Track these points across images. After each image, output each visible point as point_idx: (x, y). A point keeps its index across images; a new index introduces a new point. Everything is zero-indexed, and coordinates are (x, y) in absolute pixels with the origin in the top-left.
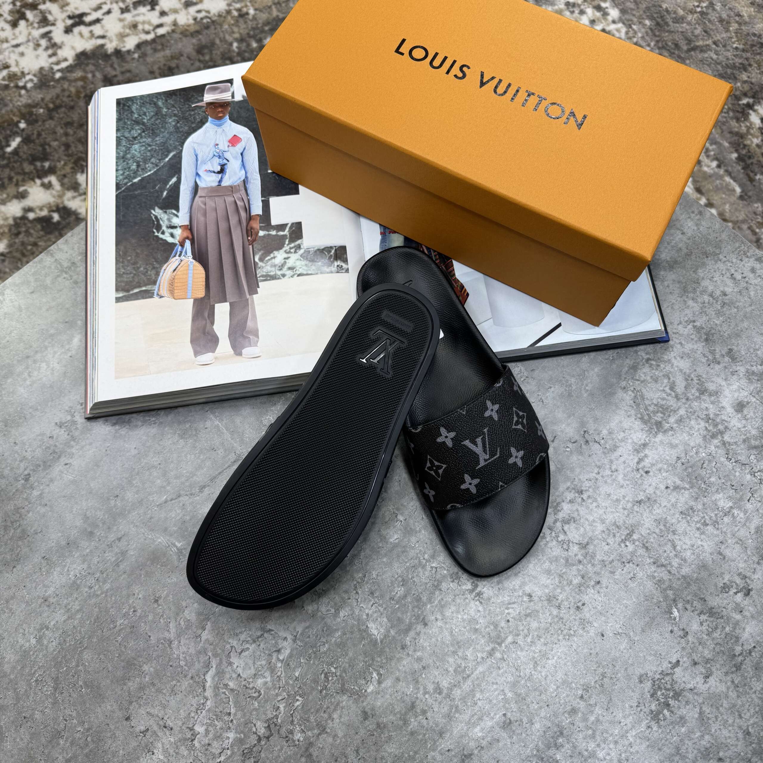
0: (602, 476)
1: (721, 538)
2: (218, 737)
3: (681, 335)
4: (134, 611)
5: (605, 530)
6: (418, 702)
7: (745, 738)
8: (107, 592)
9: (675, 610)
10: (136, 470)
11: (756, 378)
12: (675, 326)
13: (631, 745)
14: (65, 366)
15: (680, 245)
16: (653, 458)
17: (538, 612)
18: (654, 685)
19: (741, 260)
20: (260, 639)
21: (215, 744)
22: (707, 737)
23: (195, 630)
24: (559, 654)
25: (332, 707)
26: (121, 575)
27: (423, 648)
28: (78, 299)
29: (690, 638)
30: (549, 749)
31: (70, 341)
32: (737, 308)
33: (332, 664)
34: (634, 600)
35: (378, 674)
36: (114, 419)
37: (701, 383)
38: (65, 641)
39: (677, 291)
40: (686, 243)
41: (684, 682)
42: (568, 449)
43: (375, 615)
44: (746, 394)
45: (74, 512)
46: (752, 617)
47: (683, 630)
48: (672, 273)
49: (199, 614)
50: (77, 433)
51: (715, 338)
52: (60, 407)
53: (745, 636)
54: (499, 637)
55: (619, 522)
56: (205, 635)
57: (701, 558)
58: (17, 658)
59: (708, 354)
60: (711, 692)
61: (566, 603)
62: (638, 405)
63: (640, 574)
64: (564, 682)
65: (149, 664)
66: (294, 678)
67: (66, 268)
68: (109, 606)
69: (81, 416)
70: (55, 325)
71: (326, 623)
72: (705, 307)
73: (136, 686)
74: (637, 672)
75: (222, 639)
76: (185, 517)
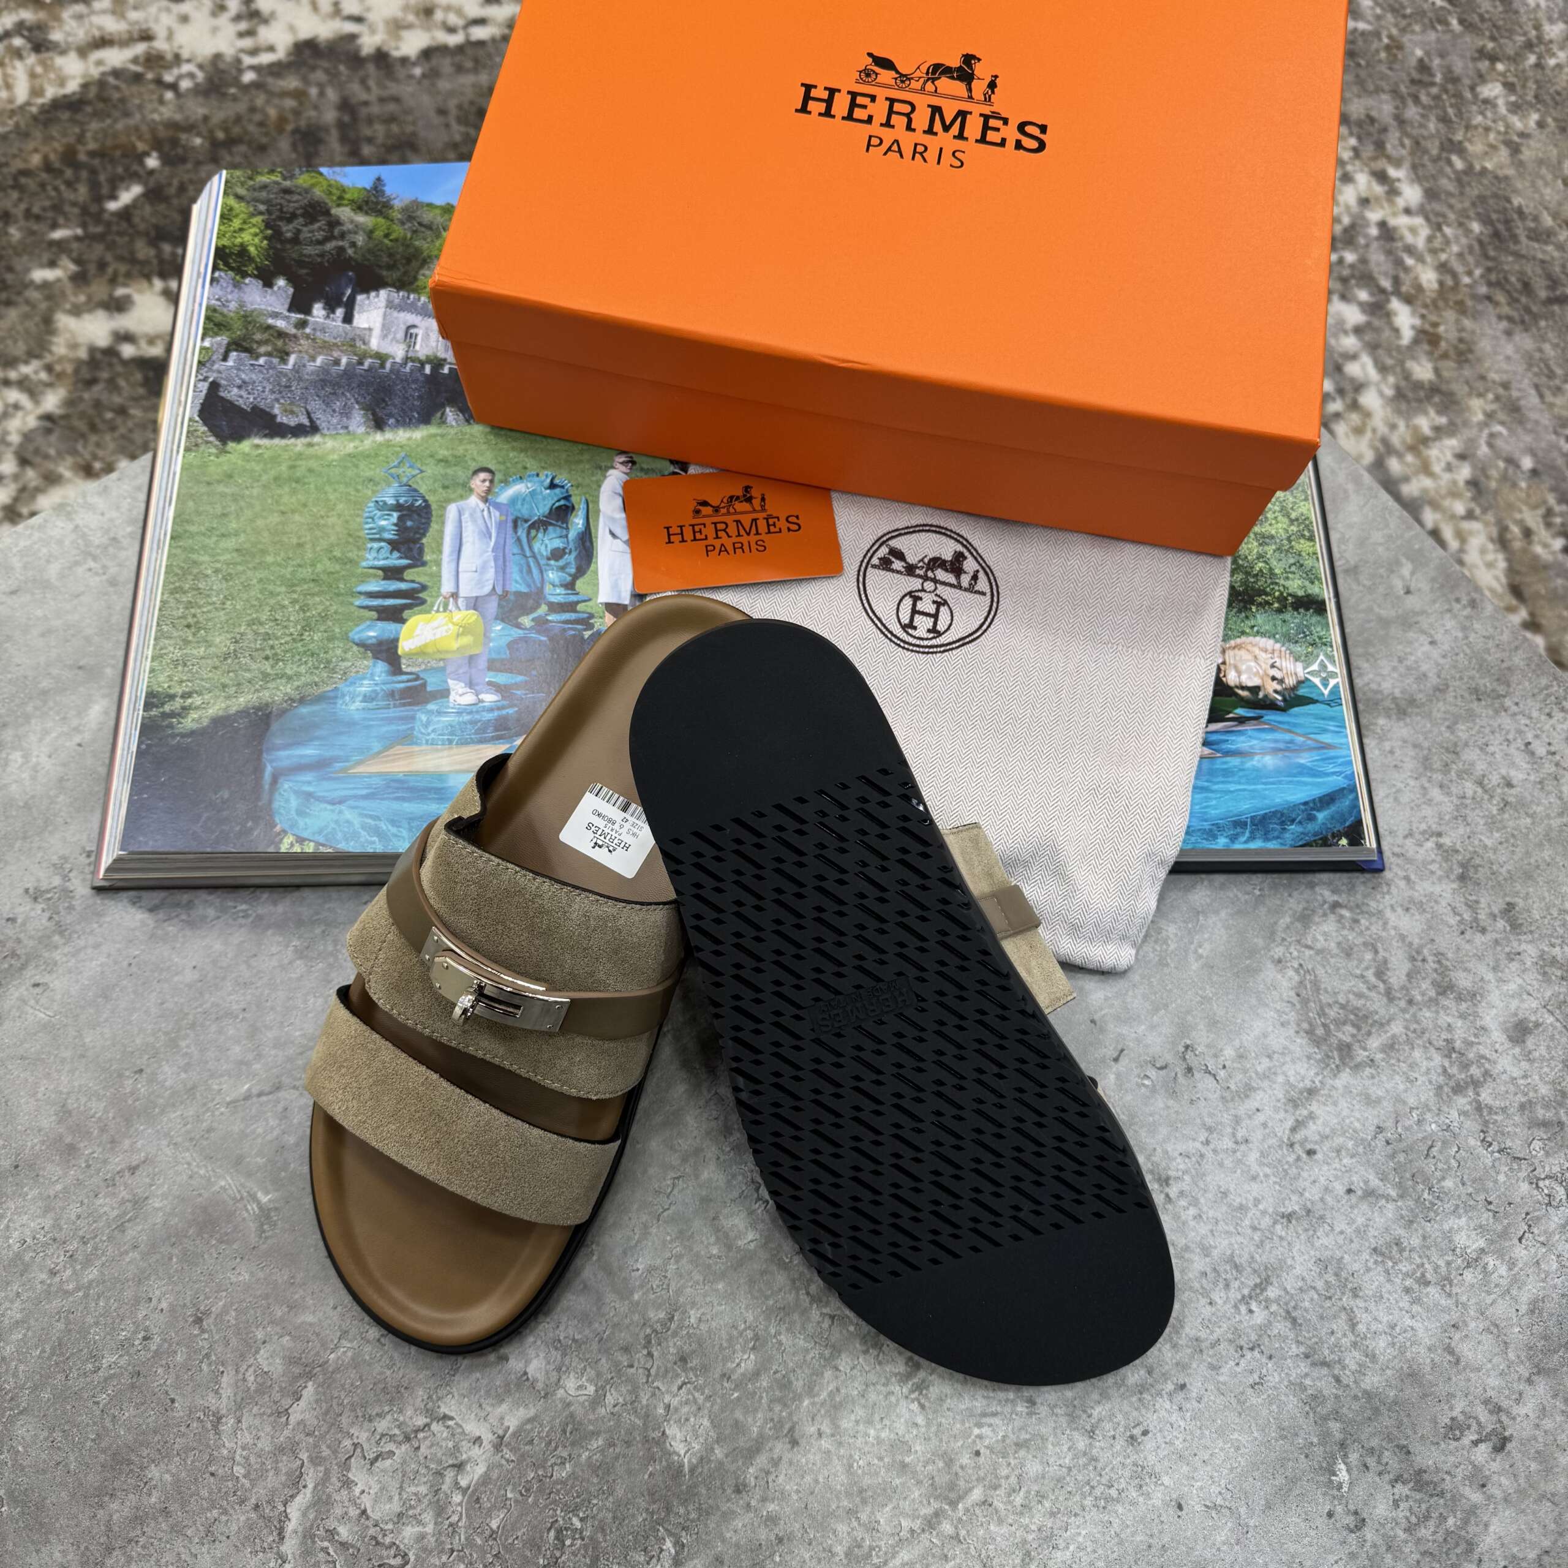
0: (1215, 1151)
1: (1455, 1316)
3: (1410, 861)
4: (145, 1338)
5: (1208, 1270)
8: (88, 1288)
9: (1343, 1466)
10: (191, 1017)
11: (1559, 973)
12: (1400, 841)
14: (64, 765)
15: (1424, 667)
16: (1325, 1124)
17: (1044, 1439)
19: (1549, 715)
20: (421, 1435)
23: (277, 1397)
24: (1080, 1539)
26: (126, 1252)
27: (784, 1496)
28: (114, 620)
29: (1369, 1534)
31: (81, 712)
32: (1532, 816)
33: (575, 1511)
34: (1256, 1434)
35: (675, 1545)
36: (157, 896)
37: (1443, 970)
39: (1409, 765)
40: (1438, 664)
42: (1146, 1082)
43: (685, 1409)
44: (1534, 1005)
45: (40, 1095)
46: (1506, 1500)
48: (1401, 724)
49: (291, 1360)
50: (69, 919)
51: (1479, 875)
52: (40, 854)
53: (1488, 1540)
54: (952, 1486)
55: (1240, 1256)
56: (300, 1411)
57: (1409, 1355)
59: (1462, 908)
61: (1108, 1426)
62: (1305, 1002)
63: (1274, 1379)
65: (162, 1465)
66: (488, 1533)
67: (98, 547)
68: (90, 1320)
69: (84, 880)
70: (55, 671)
71: (572, 1415)
72: (1466, 806)
73: (126, 1512)
75: (335, 1425)
76: (286, 1137)
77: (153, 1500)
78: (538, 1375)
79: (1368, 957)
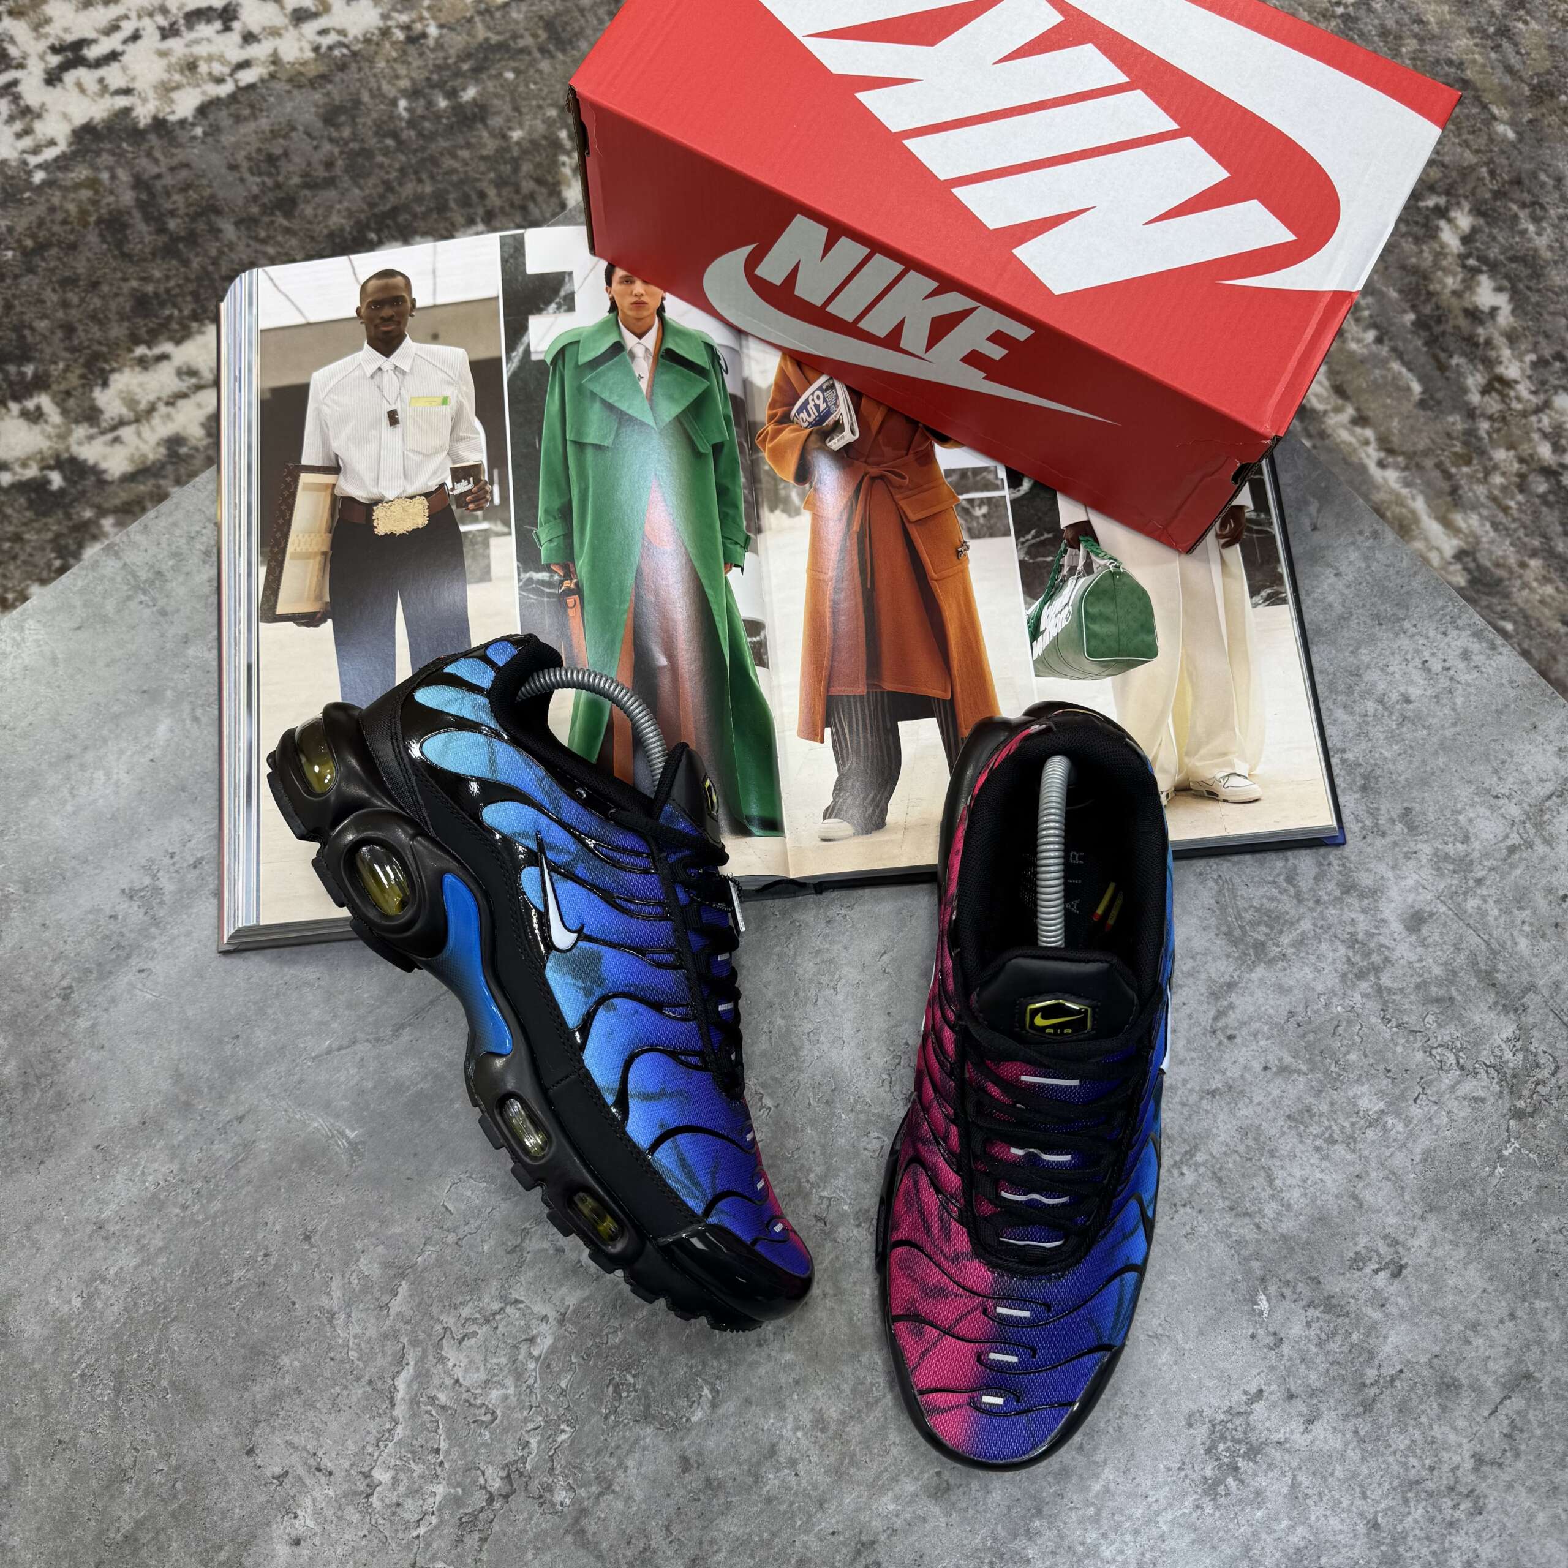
1: (1358, 1168)
2: (414, 1492)
4: (266, 1255)
6: (782, 1444)
7: (1369, 1534)
8: (215, 1216)
9: (1263, 1297)
10: (274, 988)
11: (1451, 867)
13: (1162, 1537)
14: (141, 779)
15: (1331, 598)
16: (1243, 1012)
18: (1213, 1432)
19: (1445, 634)
20: (498, 1317)
21: (409, 1504)
22: (1301, 1530)
23: (378, 1294)
25: (626, 1447)
26: (242, 1187)
27: (798, 1347)
28: (168, 646)
29: (1286, 1349)
30: (1015, 1538)
31: (150, 730)
32: (1428, 727)
33: (628, 1369)
34: (1189, 1275)
35: (711, 1391)
37: (1346, 872)
38: (135, 1304)
40: (1342, 594)
41: (1268, 1429)
44: (1429, 897)
45: (156, 1063)
46: (1402, 1316)
47: (1275, 1334)
49: (387, 1265)
50: (162, 913)
51: (1380, 784)
52: (131, 859)
53: (1387, 1350)
55: (1172, 1129)
56: (397, 1305)
57: (1319, 1203)
58: (46, 1332)
59: (1363, 815)
60: (1315, 1448)
62: (1223, 908)
63: (1204, 1229)
65: (291, 1355)
66: (559, 1391)
67: (145, 582)
68: (219, 1243)
69: (171, 878)
70: (123, 697)
71: (620, 1293)
72: (1367, 723)
73: (266, 1393)
74: (1183, 1407)
75: (428, 1314)
76: (365, 1083)
79: (1280, 864)
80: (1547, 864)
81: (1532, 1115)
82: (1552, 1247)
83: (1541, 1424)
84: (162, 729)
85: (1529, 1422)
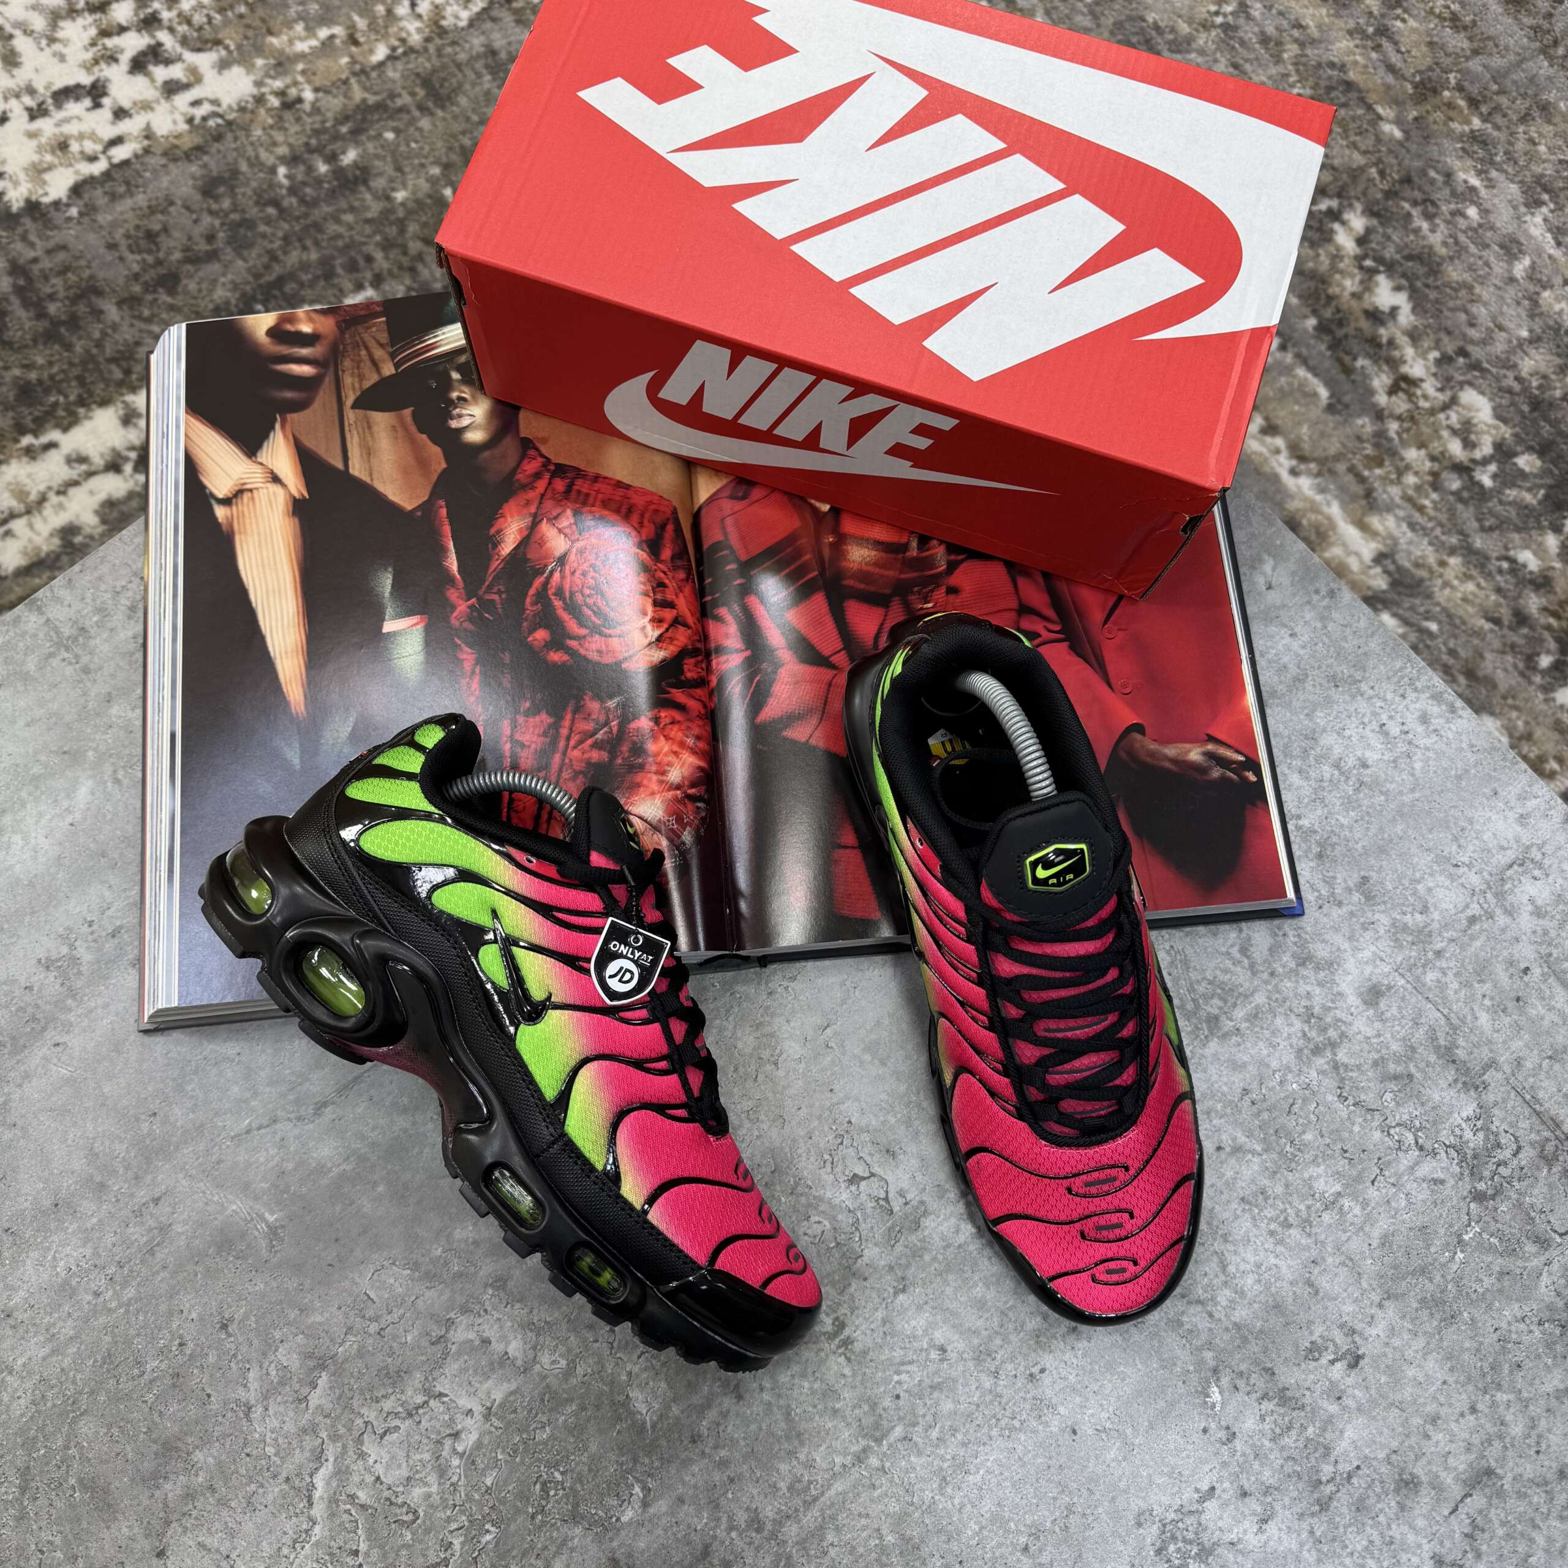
1: (1314, 1253)
4: (181, 1345)
6: (715, 1546)
8: (129, 1304)
9: (1215, 1389)
10: (193, 1064)
11: (1410, 939)
14: (60, 844)
15: (1285, 659)
17: (955, 1381)
18: (1164, 1532)
19: (1403, 696)
20: (421, 1411)
23: (297, 1387)
24: (989, 1464)
25: (553, 1549)
26: (158, 1273)
27: (734, 1442)
29: (1238, 1444)
31: (70, 793)
32: (1385, 793)
33: (556, 1466)
34: (1140, 1366)
35: (643, 1489)
37: (1303, 944)
38: (43, 1397)
40: (1297, 655)
41: (1220, 1529)
43: (645, 1375)
44: (1386, 970)
45: (69, 1142)
46: (1359, 1409)
47: (1228, 1428)
49: (306, 1355)
50: (79, 984)
51: (1336, 852)
52: (48, 927)
53: (1343, 1444)
54: (877, 1426)
56: (317, 1398)
57: (1273, 1290)
59: (1320, 885)
60: (1268, 1550)
61: (1010, 1367)
62: (1176, 980)
64: (995, 1519)
65: (205, 1450)
66: (483, 1489)
67: (68, 638)
68: (132, 1332)
69: (88, 948)
70: (43, 758)
71: (548, 1386)
72: (1324, 789)
73: (178, 1492)
74: (1134, 1507)
75: (348, 1407)
76: (285, 1164)
77: (200, 1479)
78: (517, 1354)
79: (1233, 935)
80: (1509, 935)
81: (1493, 1198)
82: (1514, 1336)
83: (1503, 1524)
84: (83, 793)
85: (1491, 1521)
